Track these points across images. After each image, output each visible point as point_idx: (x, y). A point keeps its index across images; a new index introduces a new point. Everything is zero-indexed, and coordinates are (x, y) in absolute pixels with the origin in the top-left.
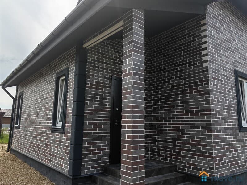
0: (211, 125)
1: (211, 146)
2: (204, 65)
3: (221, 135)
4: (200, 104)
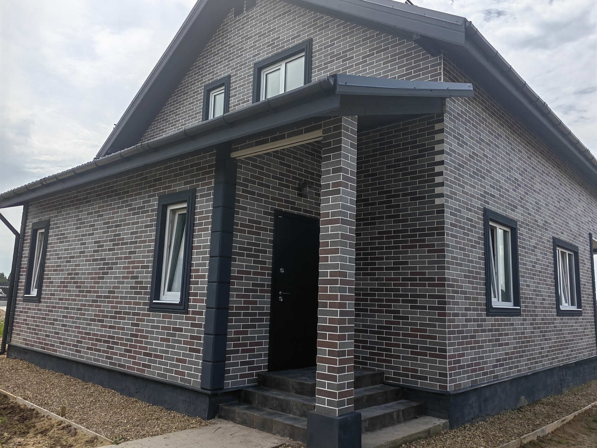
0: (445, 303)
1: (445, 339)
2: (438, 201)
3: (460, 321)
4: (428, 268)
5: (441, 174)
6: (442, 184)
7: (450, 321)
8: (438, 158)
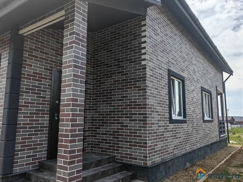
0: (146, 117)
1: (146, 137)
2: (143, 63)
3: (155, 127)
4: (138, 99)
5: (144, 48)
6: (145, 54)
7: (149, 127)
8: (143, 40)
